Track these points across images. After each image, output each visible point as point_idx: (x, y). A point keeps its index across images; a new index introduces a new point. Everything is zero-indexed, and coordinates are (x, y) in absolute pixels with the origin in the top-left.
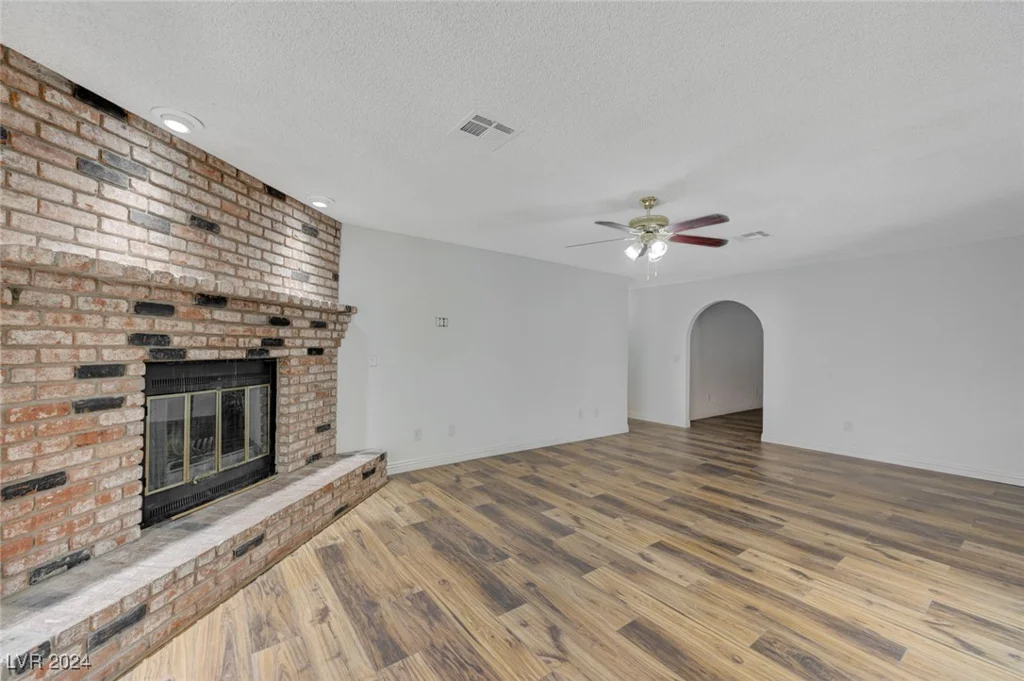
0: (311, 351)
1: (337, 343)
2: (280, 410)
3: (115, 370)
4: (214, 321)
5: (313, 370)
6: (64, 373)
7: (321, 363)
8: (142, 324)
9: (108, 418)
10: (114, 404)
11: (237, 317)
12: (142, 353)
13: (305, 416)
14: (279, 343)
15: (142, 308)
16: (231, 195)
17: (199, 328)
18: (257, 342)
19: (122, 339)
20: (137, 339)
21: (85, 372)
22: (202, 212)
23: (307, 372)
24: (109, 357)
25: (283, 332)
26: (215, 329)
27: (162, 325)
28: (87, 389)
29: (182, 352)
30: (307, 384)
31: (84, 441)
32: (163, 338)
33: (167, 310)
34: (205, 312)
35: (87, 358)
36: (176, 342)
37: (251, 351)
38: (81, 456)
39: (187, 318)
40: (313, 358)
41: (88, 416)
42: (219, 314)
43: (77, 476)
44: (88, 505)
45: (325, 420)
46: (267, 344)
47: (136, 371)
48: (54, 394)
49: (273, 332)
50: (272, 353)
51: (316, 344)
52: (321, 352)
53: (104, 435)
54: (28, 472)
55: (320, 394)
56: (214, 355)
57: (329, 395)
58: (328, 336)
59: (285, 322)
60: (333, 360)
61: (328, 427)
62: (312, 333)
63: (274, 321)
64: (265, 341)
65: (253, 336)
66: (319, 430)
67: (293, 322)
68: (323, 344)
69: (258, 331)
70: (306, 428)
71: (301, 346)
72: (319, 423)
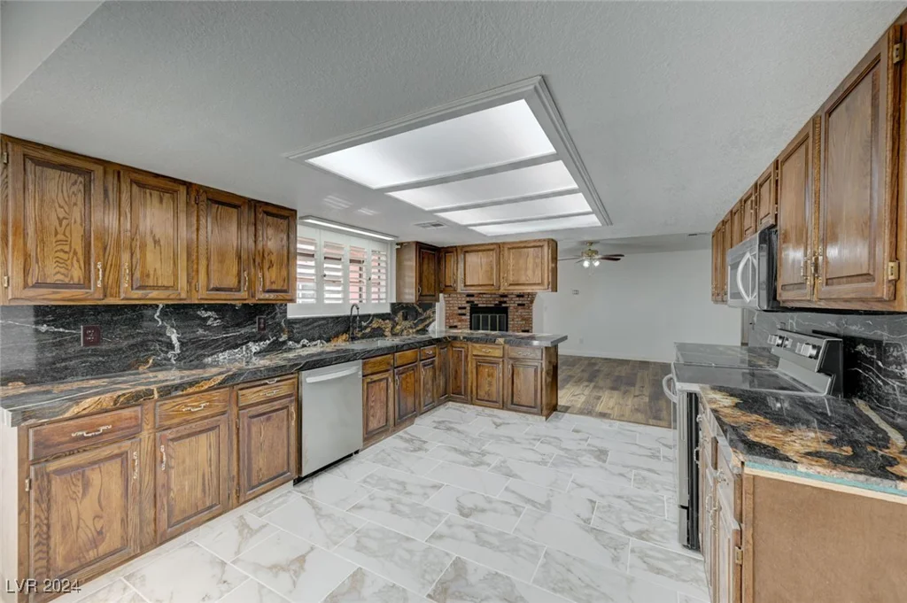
0: (519, 305)
1: (532, 302)
3: (464, 308)
5: (520, 311)
6: (457, 308)
7: (524, 308)
8: (468, 299)
9: (463, 317)
10: (464, 315)
12: (469, 305)
13: (517, 325)
14: (505, 302)
15: (468, 296)
17: (481, 300)
18: (497, 302)
19: (465, 302)
20: (468, 302)
21: (460, 308)
23: (517, 311)
24: (463, 306)
25: (505, 299)
26: (484, 300)
27: (472, 299)
28: (460, 311)
29: (477, 305)
30: (516, 316)
31: (460, 321)
32: (473, 302)
33: (472, 296)
34: (481, 296)
35: (460, 306)
36: (476, 302)
37: (496, 304)
38: (459, 324)
39: (477, 297)
40: (520, 307)
41: (460, 317)
42: (485, 297)
43: (459, 327)
45: (527, 328)
46: (501, 302)
47: (468, 308)
48: (455, 312)
49: (502, 299)
50: (504, 305)
51: (521, 299)
52: (524, 305)
53: (463, 320)
54: (452, 325)
55: (523, 319)
56: (485, 305)
57: (528, 320)
58: (526, 301)
59: (506, 296)
60: (529, 308)
61: (528, 331)
62: (518, 299)
63: (502, 296)
64: (499, 302)
65: (495, 301)
66: (523, 331)
67: (509, 296)
68: (524, 303)
69: (497, 299)
70: (518, 330)
71: (514, 303)
72: (523, 329)
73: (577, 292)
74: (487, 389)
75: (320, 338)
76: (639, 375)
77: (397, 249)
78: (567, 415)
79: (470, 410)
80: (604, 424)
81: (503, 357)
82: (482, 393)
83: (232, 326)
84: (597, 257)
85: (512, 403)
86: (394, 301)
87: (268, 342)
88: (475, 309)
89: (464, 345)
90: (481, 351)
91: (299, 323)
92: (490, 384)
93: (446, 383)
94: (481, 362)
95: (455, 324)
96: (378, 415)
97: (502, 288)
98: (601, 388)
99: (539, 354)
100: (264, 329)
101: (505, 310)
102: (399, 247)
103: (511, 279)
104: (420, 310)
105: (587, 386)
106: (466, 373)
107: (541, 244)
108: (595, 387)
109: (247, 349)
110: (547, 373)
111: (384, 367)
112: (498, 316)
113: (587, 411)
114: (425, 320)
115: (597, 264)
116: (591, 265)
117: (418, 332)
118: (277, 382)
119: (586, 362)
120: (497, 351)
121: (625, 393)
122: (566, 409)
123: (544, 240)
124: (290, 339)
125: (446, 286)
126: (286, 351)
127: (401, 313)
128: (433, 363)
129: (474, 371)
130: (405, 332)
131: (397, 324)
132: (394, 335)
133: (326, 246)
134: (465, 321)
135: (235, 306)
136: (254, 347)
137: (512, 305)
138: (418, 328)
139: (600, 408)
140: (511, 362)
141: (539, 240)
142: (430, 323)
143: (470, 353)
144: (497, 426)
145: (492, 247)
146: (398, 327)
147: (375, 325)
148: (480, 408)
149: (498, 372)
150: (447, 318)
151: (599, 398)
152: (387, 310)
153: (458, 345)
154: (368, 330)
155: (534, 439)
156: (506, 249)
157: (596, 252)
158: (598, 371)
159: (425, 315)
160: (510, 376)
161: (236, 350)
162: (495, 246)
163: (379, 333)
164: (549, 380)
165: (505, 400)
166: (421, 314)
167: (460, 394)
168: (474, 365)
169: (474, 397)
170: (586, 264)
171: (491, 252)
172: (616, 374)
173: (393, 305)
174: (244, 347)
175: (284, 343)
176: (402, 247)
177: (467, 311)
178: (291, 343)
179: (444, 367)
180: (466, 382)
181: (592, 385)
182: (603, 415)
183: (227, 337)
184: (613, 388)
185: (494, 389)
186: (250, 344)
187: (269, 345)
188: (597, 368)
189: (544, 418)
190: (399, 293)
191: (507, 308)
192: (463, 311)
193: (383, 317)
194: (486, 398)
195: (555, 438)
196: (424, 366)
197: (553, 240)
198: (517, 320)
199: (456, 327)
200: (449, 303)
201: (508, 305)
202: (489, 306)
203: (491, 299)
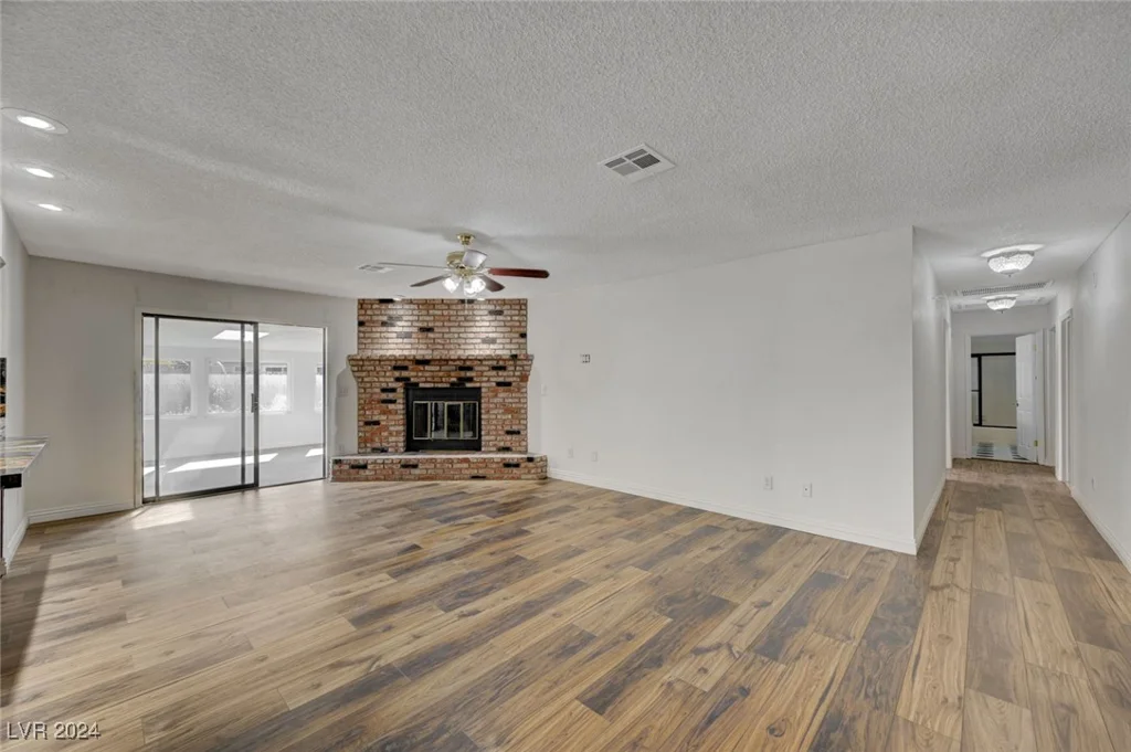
0: (499, 384)
1: (524, 378)
3: (393, 390)
4: (424, 371)
5: (499, 395)
6: (378, 390)
7: (510, 391)
8: (397, 374)
9: (391, 406)
10: (393, 402)
11: (438, 368)
12: (401, 384)
13: (494, 422)
14: (470, 380)
15: (396, 368)
16: (439, 313)
17: (420, 374)
18: (454, 379)
19: (392, 380)
20: (398, 380)
21: (384, 390)
22: (425, 325)
23: (496, 396)
24: (391, 385)
25: (469, 374)
26: (427, 374)
27: (405, 374)
28: (384, 396)
29: (417, 384)
30: (496, 404)
31: (384, 413)
32: (407, 379)
33: (405, 368)
34: (421, 367)
35: (384, 385)
36: (413, 380)
37: (452, 384)
38: (384, 417)
39: (413, 370)
40: (501, 388)
41: (384, 405)
42: (427, 368)
43: (382, 423)
44: (385, 434)
45: (515, 428)
46: (462, 380)
47: (401, 391)
48: (375, 397)
49: (462, 374)
50: (468, 385)
51: (501, 380)
52: (509, 384)
53: (390, 412)
54: (369, 419)
55: (508, 411)
56: (432, 385)
57: (519, 412)
58: (511, 374)
59: (470, 369)
60: (521, 389)
61: (518, 433)
62: (494, 373)
63: (462, 368)
64: (460, 379)
65: (449, 376)
66: (508, 433)
67: (476, 368)
68: (508, 380)
69: (453, 374)
70: (496, 430)
71: (488, 381)
72: (508, 428)
88: (413, 392)
95: (376, 418)
101: (475, 395)
112: (461, 403)
134: (397, 412)
137: (485, 381)
150: (362, 408)
177: (400, 395)
191: (476, 390)
192: (391, 396)
198: (495, 412)
199: (377, 423)
200: (362, 382)
201: (478, 385)
202: (440, 385)
203: (441, 374)
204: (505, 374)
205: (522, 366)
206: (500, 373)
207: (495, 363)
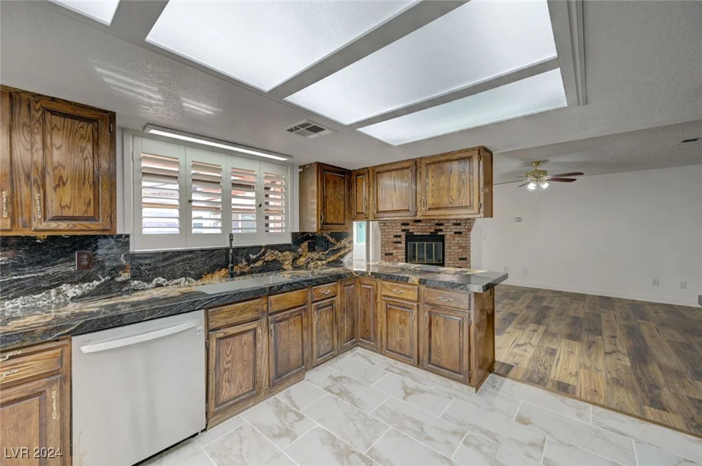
0: (455, 233)
1: (469, 230)
2: (445, 250)
3: (400, 236)
4: (418, 226)
5: (456, 239)
6: (392, 237)
7: (461, 237)
8: (403, 227)
9: (399, 245)
10: (400, 243)
11: (425, 224)
12: (404, 233)
13: (453, 253)
14: (441, 230)
15: (403, 224)
17: (415, 228)
18: (433, 230)
19: (400, 230)
20: (403, 230)
21: (395, 236)
23: (454, 239)
24: (399, 234)
25: (441, 227)
26: (420, 228)
27: (407, 227)
28: (396, 239)
29: (413, 233)
30: (454, 244)
31: (395, 248)
32: (408, 230)
33: (407, 224)
34: (416, 224)
35: (395, 234)
36: (411, 231)
37: (431, 233)
38: (395, 251)
39: (412, 225)
40: (457, 235)
41: (396, 244)
42: (420, 224)
43: (394, 254)
44: (396, 260)
45: (464, 257)
46: (437, 231)
47: (404, 236)
48: (390, 240)
49: (438, 227)
50: (440, 233)
51: (457, 230)
52: (460, 233)
53: (398, 248)
54: (388, 252)
55: (460, 247)
56: (420, 234)
57: (466, 248)
58: (463, 227)
59: (442, 225)
60: (467, 236)
61: (466, 259)
62: (454, 227)
63: (437, 224)
64: (435, 230)
65: (431, 229)
66: (461, 259)
67: (445, 224)
68: (461, 231)
69: (433, 227)
70: (454, 258)
71: (451, 231)
72: (461, 257)
73: (519, 220)
74: (398, 338)
75: (185, 275)
76: (604, 317)
77: (300, 172)
78: (508, 382)
79: (380, 360)
80: (567, 408)
81: (418, 301)
82: (393, 343)
83: (30, 264)
84: (546, 178)
85: (429, 363)
86: (297, 230)
87: (96, 283)
88: (410, 237)
89: (373, 282)
90: (391, 291)
91: (151, 258)
92: (402, 334)
93: (353, 327)
94: (393, 305)
95: (391, 252)
96: (239, 377)
97: (419, 214)
98: (554, 335)
99: (466, 301)
100: (88, 267)
101: (442, 238)
102: (302, 170)
103: (430, 201)
104: (332, 240)
105: (535, 331)
106: (375, 316)
107: (468, 154)
108: (546, 332)
109: (58, 294)
110: (478, 326)
111: (249, 316)
112: (434, 243)
113: (537, 379)
114: (339, 250)
115: (545, 186)
116: (538, 187)
117: (330, 264)
118: (11, 358)
119: (531, 295)
120: (411, 292)
121: (591, 345)
122: (507, 370)
123: (473, 149)
124: (134, 278)
125: (358, 213)
126: (128, 292)
127: (306, 244)
128: (331, 304)
129: (384, 315)
130: (312, 264)
131: (301, 256)
132: (296, 268)
133: (194, 166)
134: (401, 248)
135: (34, 238)
136: (71, 291)
137: (448, 232)
138: (331, 259)
139: (557, 373)
140: (428, 308)
141: (467, 150)
142: (346, 254)
143: (379, 292)
144: (408, 393)
145: (406, 165)
146: (302, 259)
147: (268, 257)
148: (392, 361)
149: (412, 320)
150: (383, 246)
151: (553, 353)
152: (288, 240)
153: (368, 282)
154: (259, 263)
155: (454, 433)
156: (423, 166)
157: (545, 173)
158: (547, 308)
159: (338, 245)
160: (427, 326)
161: (38, 296)
162: (411, 163)
163: (275, 266)
164: (481, 334)
165: (421, 356)
166: (333, 244)
167: (369, 339)
168: (384, 308)
169: (385, 346)
170: (532, 186)
171: (406, 171)
172: (572, 313)
173: (294, 234)
174: (53, 292)
175: (125, 282)
176: (304, 169)
177: (403, 239)
178: (136, 282)
179: (350, 307)
180: (375, 326)
181: (542, 328)
182: (563, 389)
183: (21, 280)
184: (572, 337)
185: (407, 340)
186: (64, 287)
187: (98, 286)
188: (545, 304)
189: (474, 389)
190: (302, 222)
191: (443, 236)
192: (399, 239)
193: (281, 248)
194: (398, 349)
195: (488, 433)
196: (318, 308)
197: (486, 150)
198: (454, 248)
199: (391, 254)
200: (385, 232)
201: (444, 233)
202: (425, 234)
203: (427, 227)
204: (460, 227)
205: (470, 223)
206: (458, 227)
207: (455, 222)
